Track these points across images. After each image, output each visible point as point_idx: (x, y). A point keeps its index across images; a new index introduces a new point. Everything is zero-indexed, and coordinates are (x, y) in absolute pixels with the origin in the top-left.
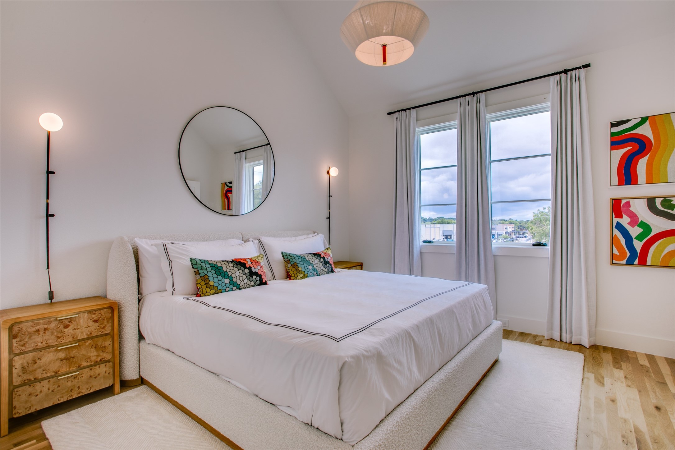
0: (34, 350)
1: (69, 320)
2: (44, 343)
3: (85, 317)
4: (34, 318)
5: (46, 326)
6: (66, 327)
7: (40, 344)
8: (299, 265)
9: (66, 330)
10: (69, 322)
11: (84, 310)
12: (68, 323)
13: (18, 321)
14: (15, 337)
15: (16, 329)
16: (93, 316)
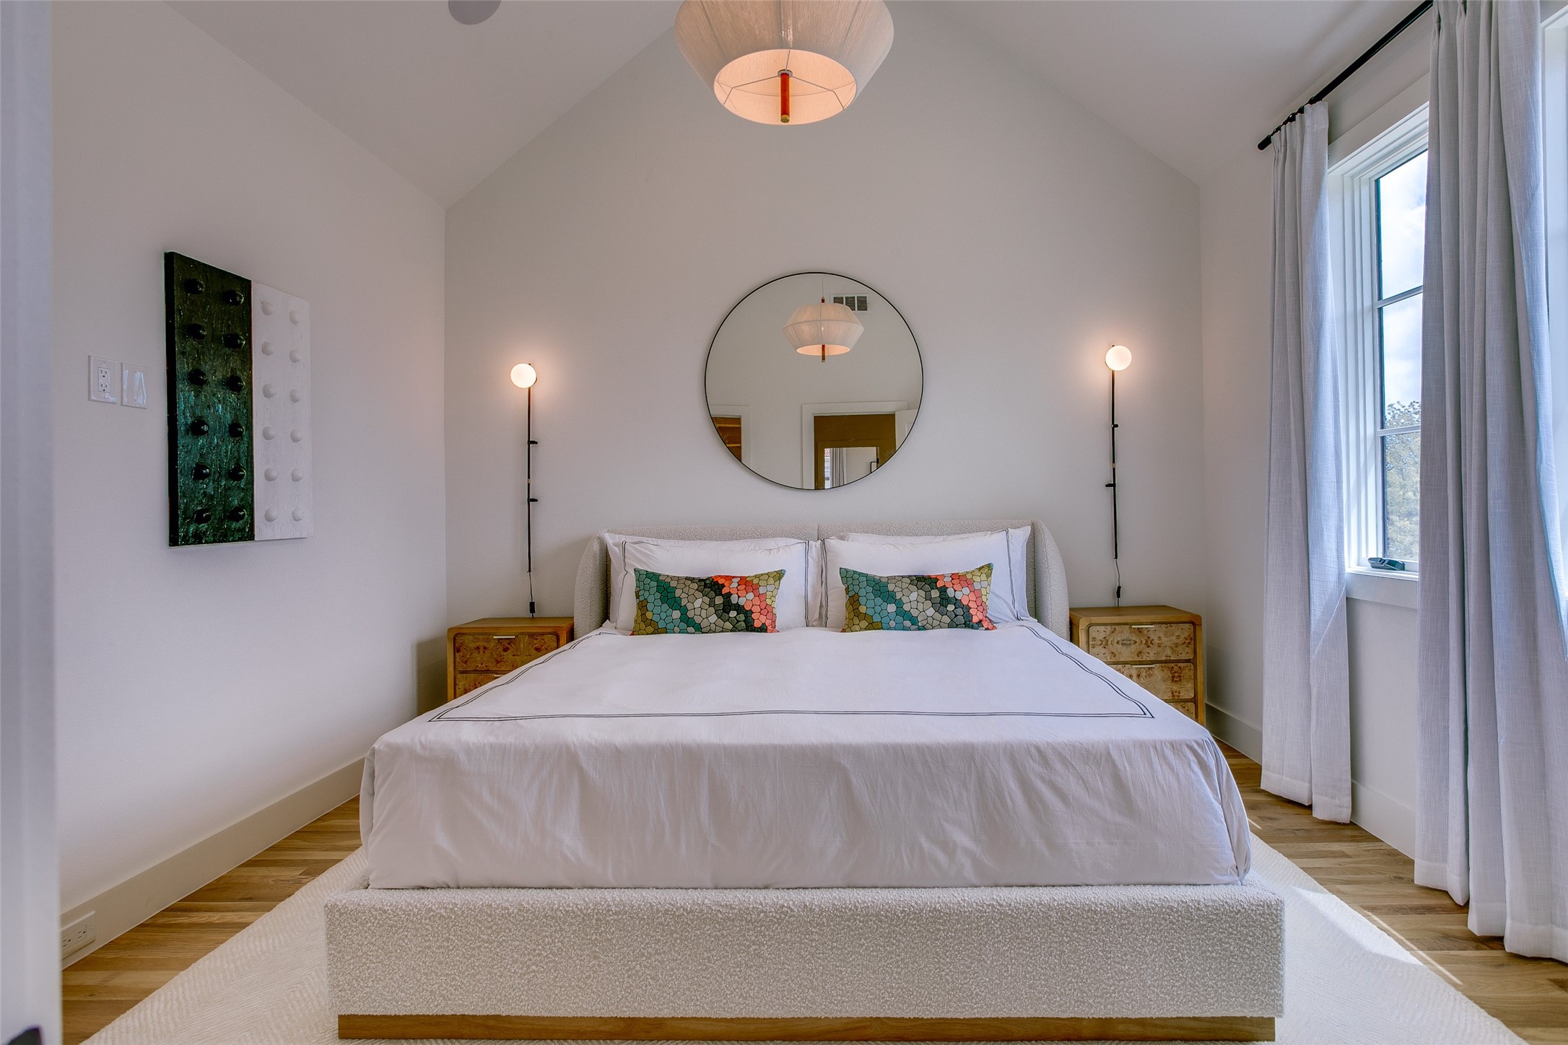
0: (475, 671)
1: (508, 641)
2: (484, 665)
3: (526, 640)
4: (475, 631)
5: (485, 644)
6: (506, 650)
7: (480, 665)
8: (862, 600)
9: (505, 654)
10: (509, 644)
11: (525, 631)
12: (507, 646)
13: (461, 631)
14: (458, 651)
15: (459, 640)
16: (535, 641)
